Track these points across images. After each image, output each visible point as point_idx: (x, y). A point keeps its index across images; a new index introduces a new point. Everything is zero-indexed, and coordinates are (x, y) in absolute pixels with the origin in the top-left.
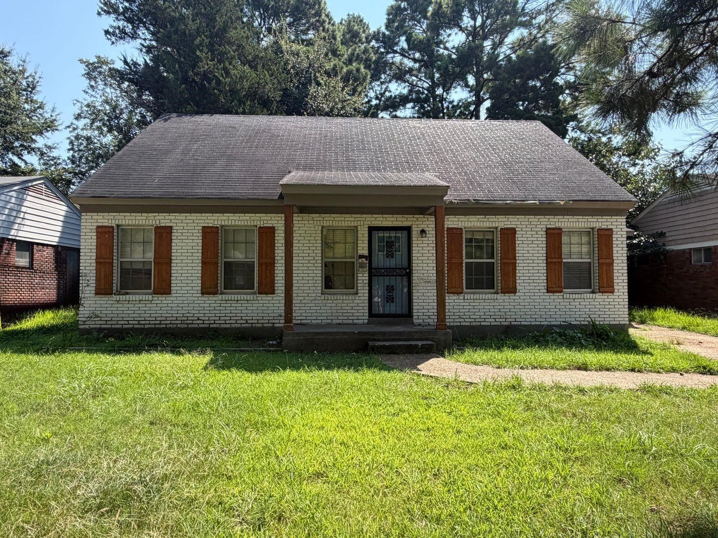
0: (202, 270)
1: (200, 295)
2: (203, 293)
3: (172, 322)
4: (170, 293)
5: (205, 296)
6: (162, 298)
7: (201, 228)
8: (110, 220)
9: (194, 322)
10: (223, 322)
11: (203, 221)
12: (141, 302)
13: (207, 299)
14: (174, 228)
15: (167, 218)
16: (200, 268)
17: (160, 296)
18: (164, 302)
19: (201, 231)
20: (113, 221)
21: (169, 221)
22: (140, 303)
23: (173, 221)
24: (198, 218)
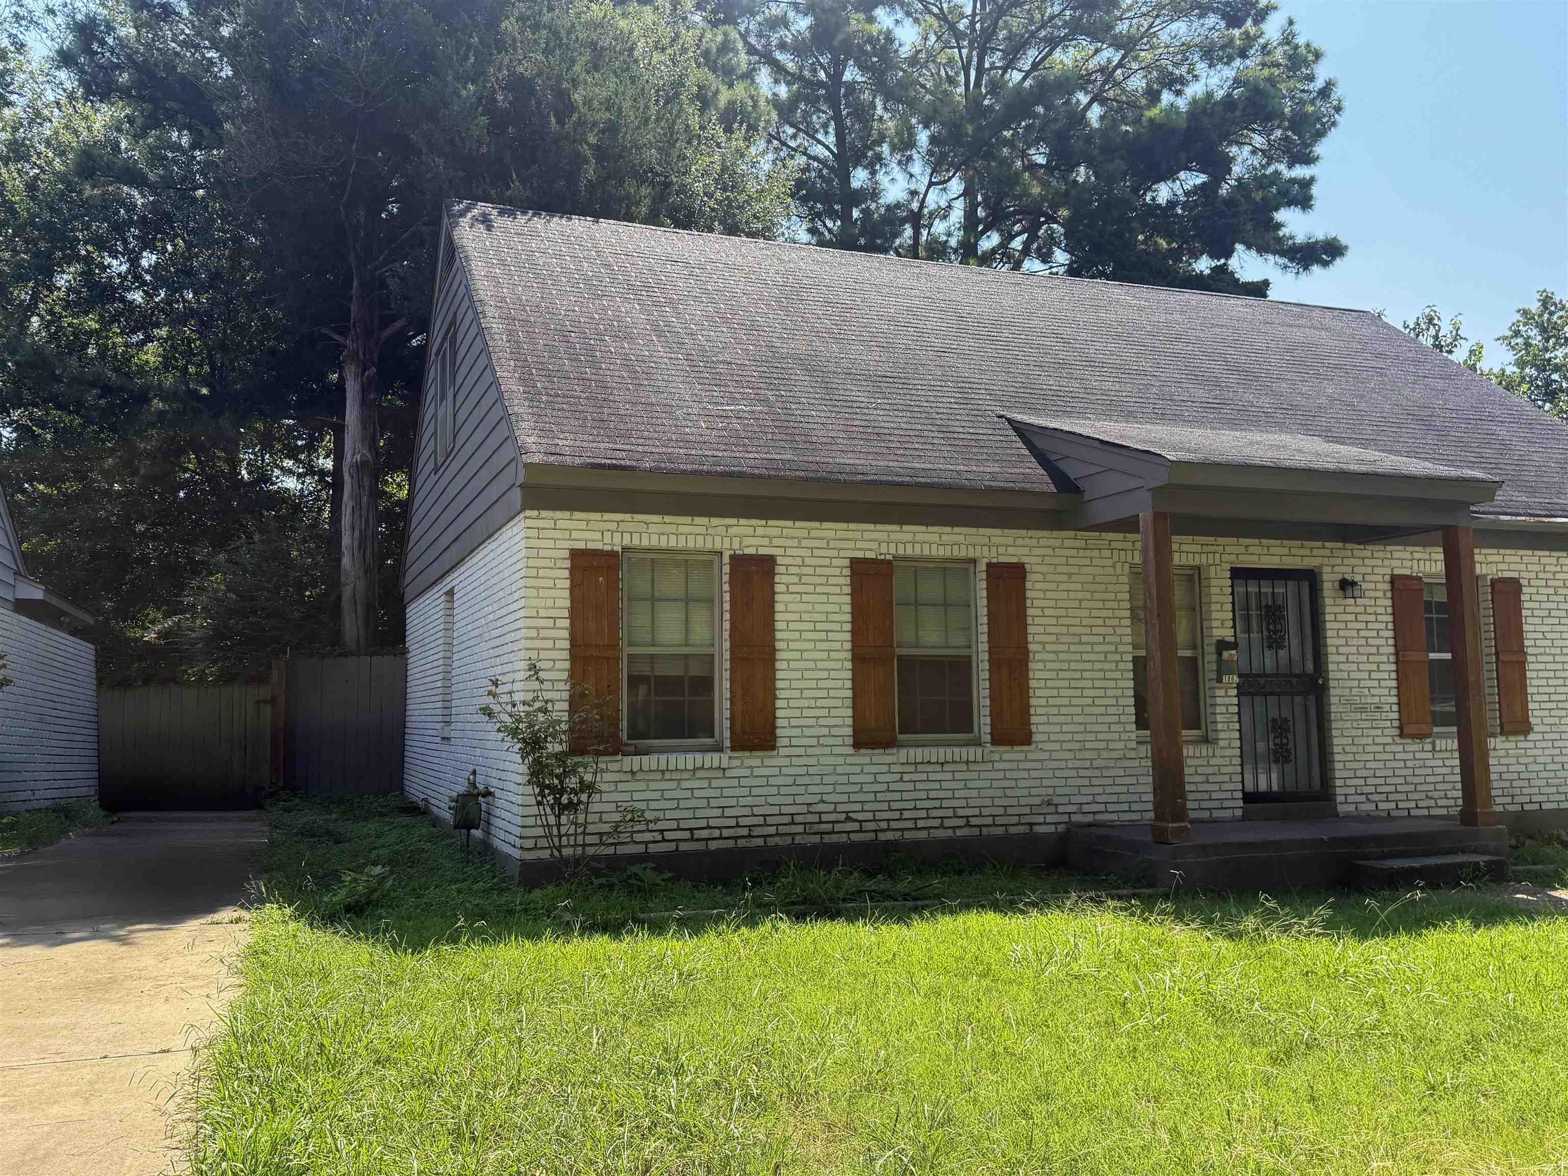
0: (854, 680)
1: (850, 750)
2: (857, 745)
3: (782, 829)
4: (773, 748)
5: (863, 751)
6: (752, 760)
7: (847, 562)
8: (607, 535)
9: (838, 827)
10: (910, 824)
11: (851, 545)
12: (699, 774)
13: (866, 760)
14: (779, 560)
15: (760, 531)
16: (849, 674)
17: (747, 754)
18: (757, 772)
19: (847, 572)
20: (617, 537)
21: (766, 541)
22: (693, 778)
23: (776, 542)
24: (840, 534)
